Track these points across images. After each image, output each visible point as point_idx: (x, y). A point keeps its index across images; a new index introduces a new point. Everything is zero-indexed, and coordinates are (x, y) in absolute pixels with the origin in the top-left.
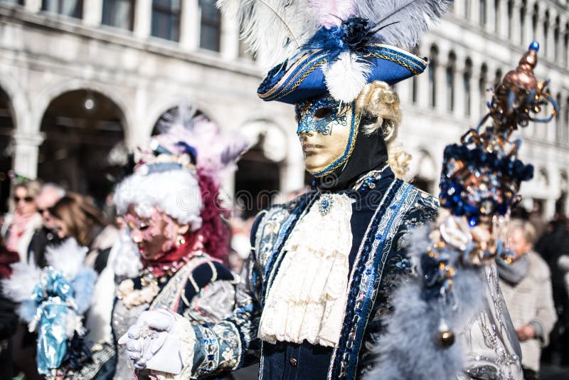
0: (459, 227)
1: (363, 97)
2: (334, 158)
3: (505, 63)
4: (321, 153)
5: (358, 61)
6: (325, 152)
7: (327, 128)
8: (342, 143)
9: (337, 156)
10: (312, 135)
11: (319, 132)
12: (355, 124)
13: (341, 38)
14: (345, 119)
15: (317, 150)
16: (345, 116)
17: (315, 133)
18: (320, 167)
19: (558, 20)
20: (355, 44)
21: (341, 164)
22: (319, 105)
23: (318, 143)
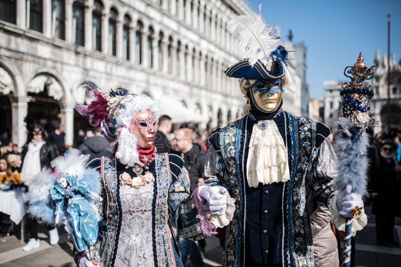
0: (363, 116)
3: (175, 32)
19: (205, 7)
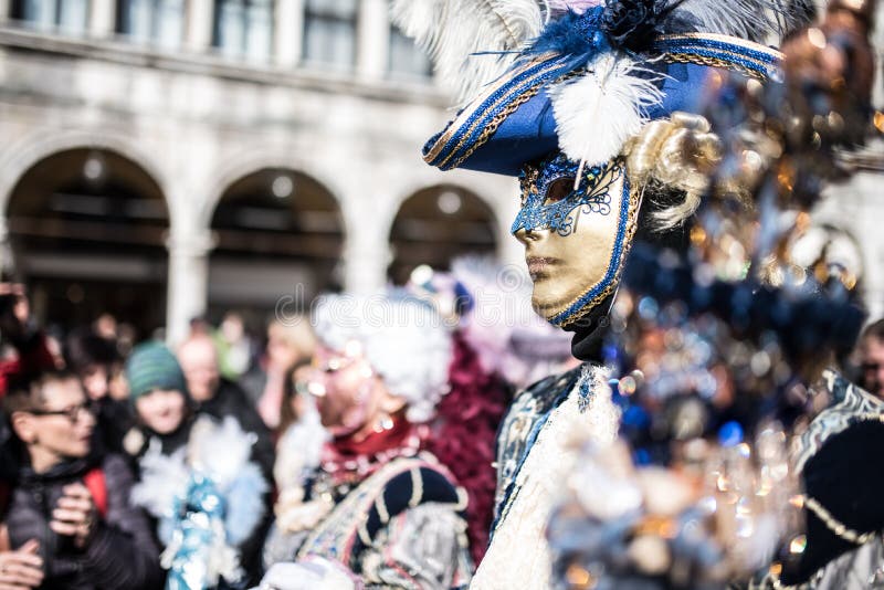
1: (642, 150)
2: (585, 287)
4: (558, 274)
5: (632, 73)
6: (564, 273)
7: (567, 222)
8: (600, 252)
9: (592, 282)
10: (538, 237)
11: (553, 230)
12: (631, 208)
13: (598, 29)
14: (607, 199)
15: (550, 268)
16: (605, 193)
17: (545, 233)
18: (556, 305)
20: (624, 36)
21: (602, 298)
22: (551, 172)
23: (551, 255)
